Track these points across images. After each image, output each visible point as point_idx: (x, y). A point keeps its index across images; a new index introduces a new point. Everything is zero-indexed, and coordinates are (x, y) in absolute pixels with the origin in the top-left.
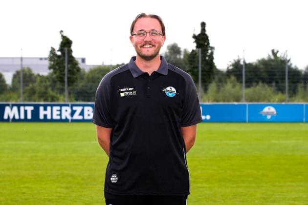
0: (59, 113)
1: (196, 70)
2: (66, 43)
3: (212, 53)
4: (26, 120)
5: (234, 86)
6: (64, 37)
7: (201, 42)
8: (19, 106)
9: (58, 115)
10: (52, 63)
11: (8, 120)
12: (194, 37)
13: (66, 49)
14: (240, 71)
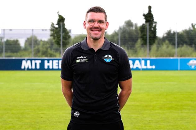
0: (57, 64)
1: (145, 37)
2: (61, 20)
3: (155, 26)
4: (36, 69)
5: (168, 47)
6: (60, 16)
7: (149, 19)
8: (31, 60)
9: (57, 66)
10: (52, 32)
11: (24, 69)
12: (144, 15)
13: (61, 23)
14: (171, 37)
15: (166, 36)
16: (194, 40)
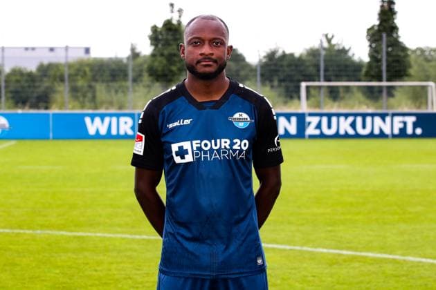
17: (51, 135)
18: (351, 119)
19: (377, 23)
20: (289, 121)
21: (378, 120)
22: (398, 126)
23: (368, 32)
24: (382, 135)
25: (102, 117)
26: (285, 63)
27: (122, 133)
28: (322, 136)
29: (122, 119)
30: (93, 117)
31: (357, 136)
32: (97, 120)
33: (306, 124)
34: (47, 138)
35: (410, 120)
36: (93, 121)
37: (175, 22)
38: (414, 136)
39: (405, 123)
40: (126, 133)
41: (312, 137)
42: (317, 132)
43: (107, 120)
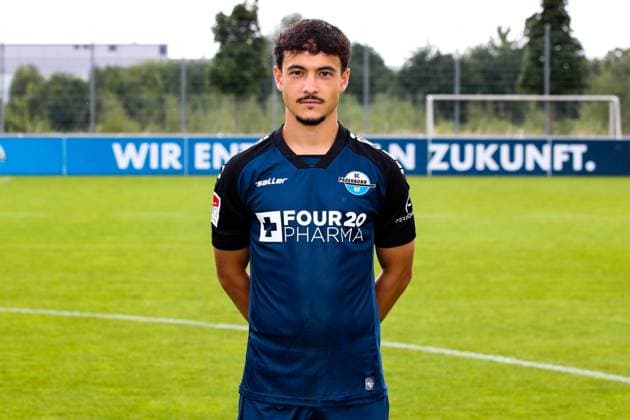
14: (427, 70)
15: (412, 68)
16: (500, 79)
17: (65, 170)
18: (492, 148)
19: (540, 10)
20: (404, 149)
21: (531, 150)
22: (560, 158)
23: (527, 24)
24: (538, 171)
25: (138, 143)
26: (440, 68)
27: (165, 165)
28: (452, 172)
29: (166, 147)
30: (124, 143)
31: (502, 172)
32: (131, 147)
33: (429, 156)
34: (60, 173)
35: (579, 151)
36: (124, 148)
37: (249, 8)
38: (584, 173)
39: (571, 155)
40: (171, 168)
41: (436, 173)
42: (444, 166)
43: (144, 147)
